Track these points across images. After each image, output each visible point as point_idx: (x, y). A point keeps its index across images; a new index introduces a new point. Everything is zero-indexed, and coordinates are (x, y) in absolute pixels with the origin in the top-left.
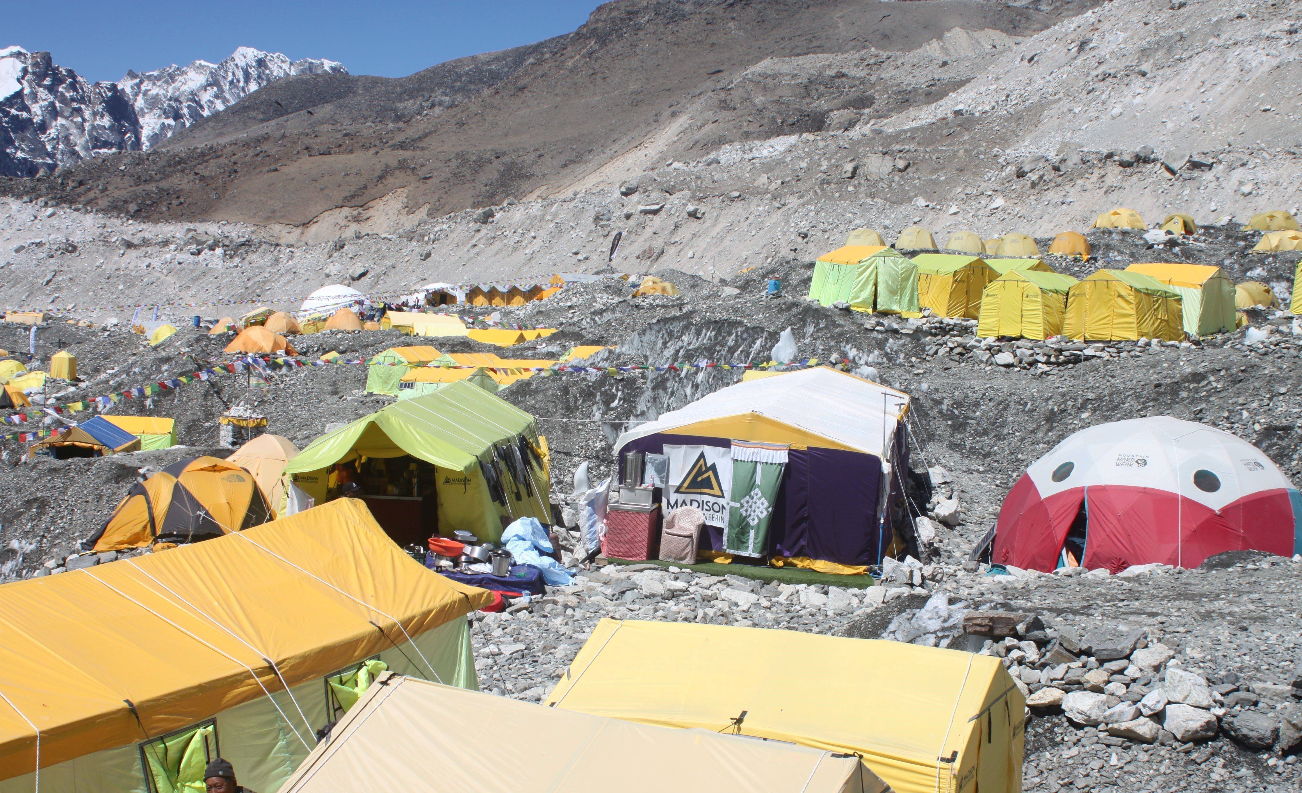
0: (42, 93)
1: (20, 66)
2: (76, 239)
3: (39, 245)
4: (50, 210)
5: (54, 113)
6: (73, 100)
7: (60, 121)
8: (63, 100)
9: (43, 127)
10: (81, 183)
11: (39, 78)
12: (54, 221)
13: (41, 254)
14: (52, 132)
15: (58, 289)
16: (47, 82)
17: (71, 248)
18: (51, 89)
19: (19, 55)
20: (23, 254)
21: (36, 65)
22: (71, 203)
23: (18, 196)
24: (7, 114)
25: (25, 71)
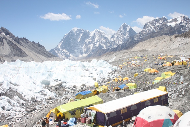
0: (185, 21)
1: (181, 18)
2: (187, 42)
3: (182, 43)
4: (184, 38)
5: (187, 24)
6: (189, 22)
7: (187, 25)
8: (188, 22)
9: (185, 26)
10: (188, 34)
11: (184, 19)
12: (184, 40)
13: (183, 45)
14: (186, 27)
15: (184, 50)
16: (185, 20)
17: (187, 43)
18: (186, 21)
19: (181, 17)
20: (180, 45)
21: (183, 18)
22: (187, 37)
23: (179, 37)
24: (180, 25)
25: (182, 19)
